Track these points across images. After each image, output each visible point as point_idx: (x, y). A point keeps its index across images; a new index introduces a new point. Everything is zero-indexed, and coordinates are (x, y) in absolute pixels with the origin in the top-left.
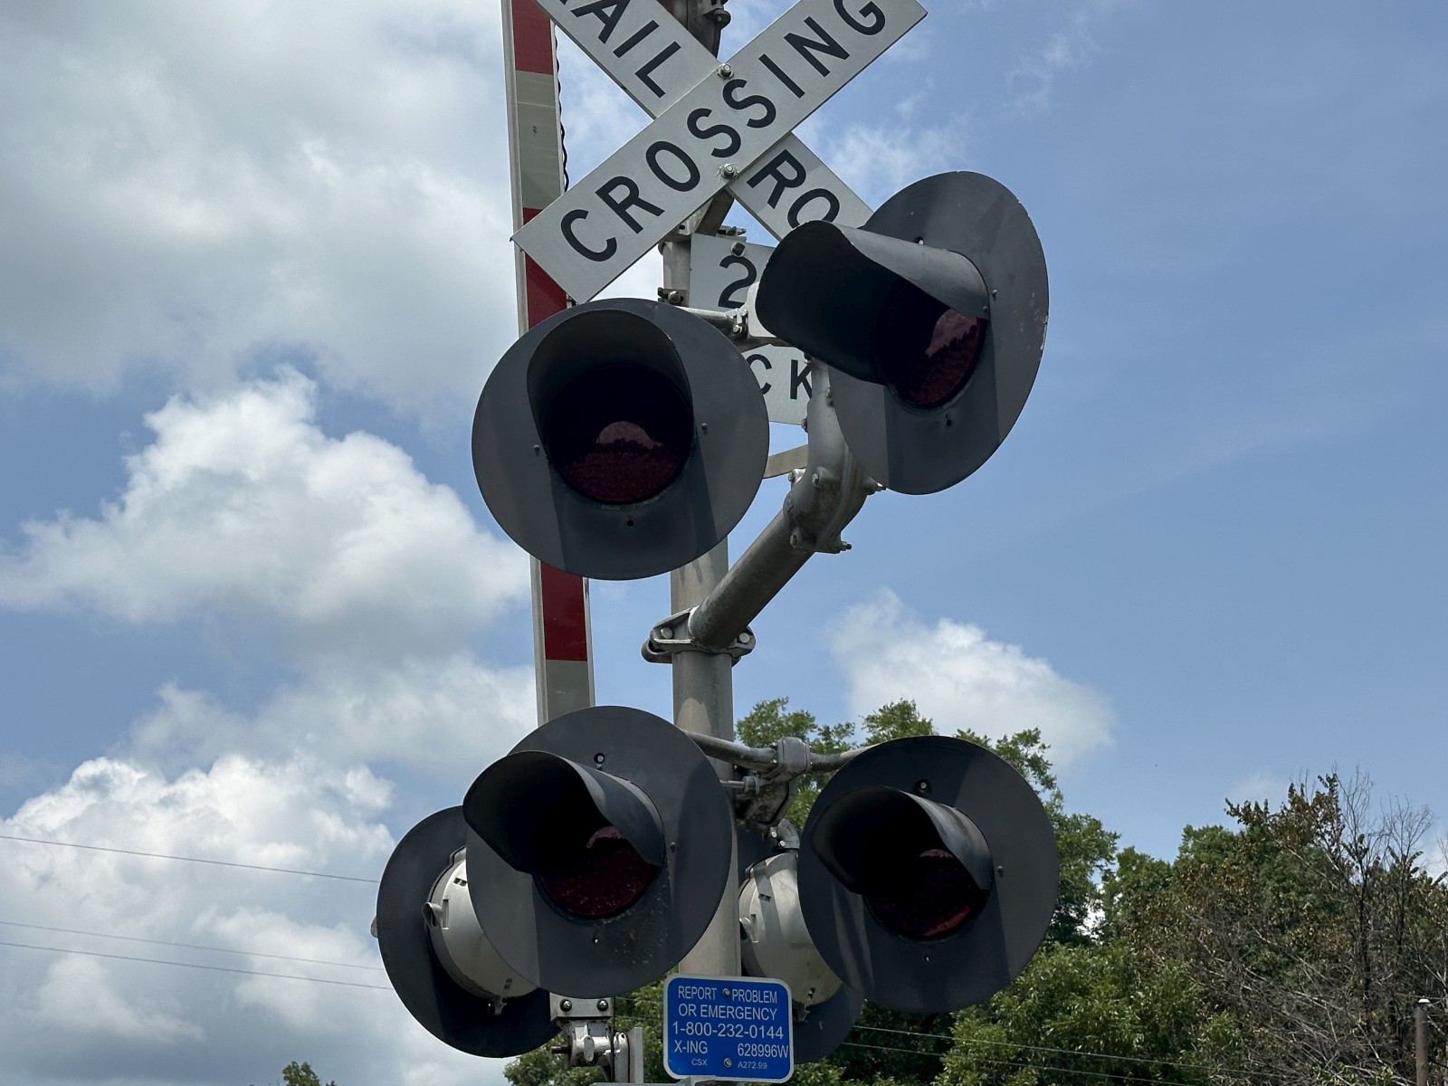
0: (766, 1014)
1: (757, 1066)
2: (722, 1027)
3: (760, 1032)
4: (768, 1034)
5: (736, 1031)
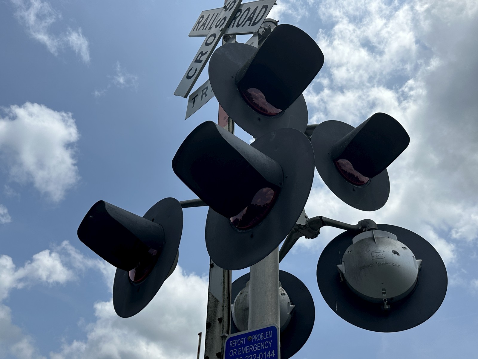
0: (267, 344)
2: (247, 358)
3: (264, 355)
4: (267, 356)
5: (253, 358)
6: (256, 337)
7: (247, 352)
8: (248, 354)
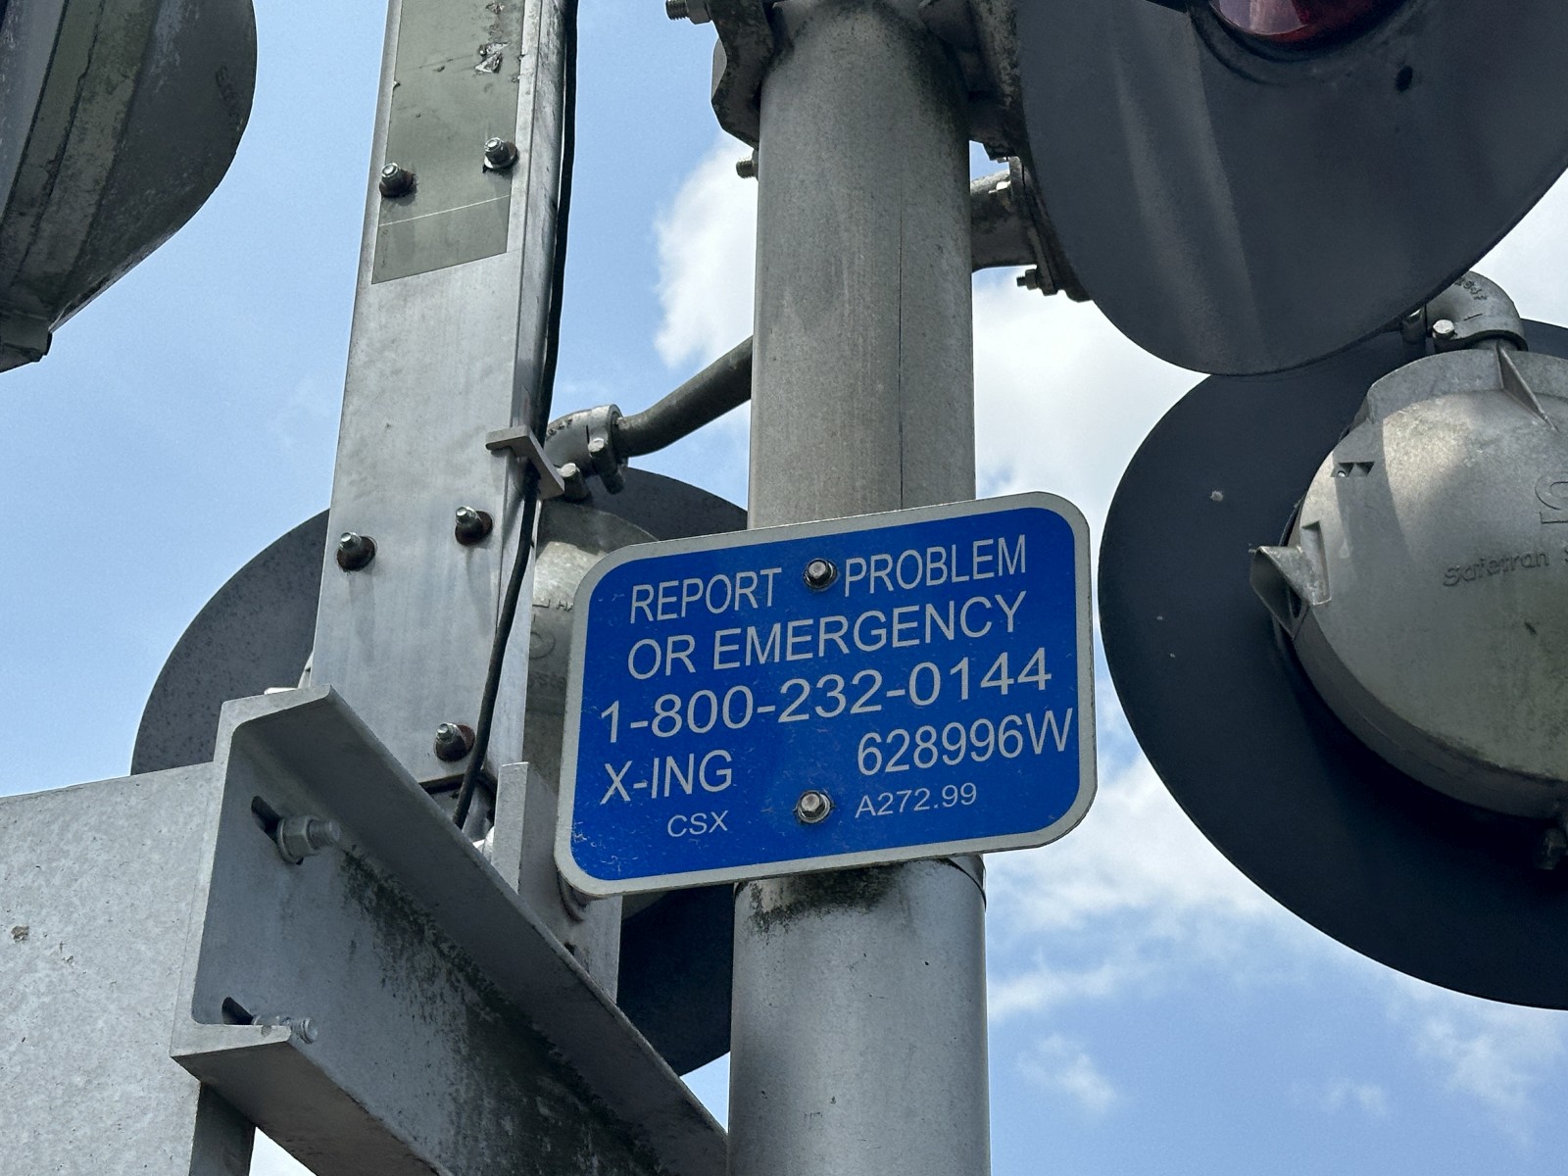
1: (936, 797)
2: (796, 690)
3: (951, 683)
4: (985, 683)
5: (852, 694)
6: (875, 570)
7: (790, 657)
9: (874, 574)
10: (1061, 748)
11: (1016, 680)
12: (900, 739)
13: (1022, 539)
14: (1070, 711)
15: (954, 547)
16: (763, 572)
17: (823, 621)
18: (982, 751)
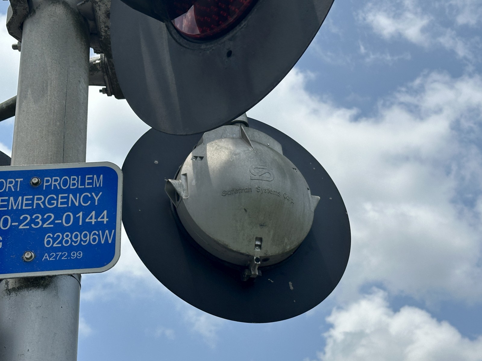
0: (86, 199)
1: (69, 255)
2: (26, 218)
3: (76, 219)
4: (87, 220)
5: (44, 221)
6: (54, 182)
7: (24, 208)
8: (31, 212)
9: (53, 183)
10: (110, 242)
11: (97, 220)
12: (59, 236)
13: (102, 176)
14: (113, 231)
15: (80, 177)
16: (17, 180)
17: (36, 197)
18: (85, 242)
